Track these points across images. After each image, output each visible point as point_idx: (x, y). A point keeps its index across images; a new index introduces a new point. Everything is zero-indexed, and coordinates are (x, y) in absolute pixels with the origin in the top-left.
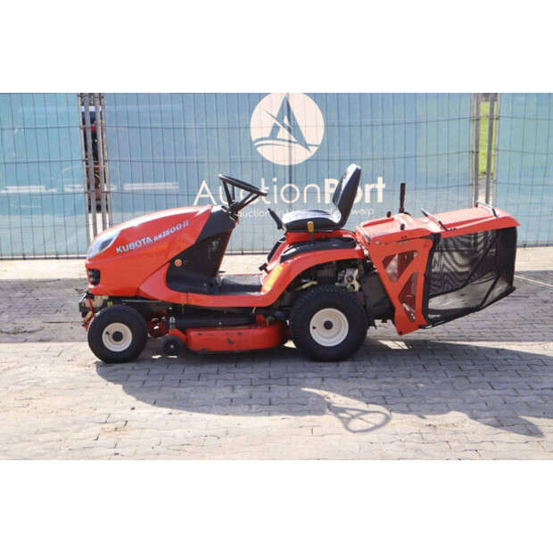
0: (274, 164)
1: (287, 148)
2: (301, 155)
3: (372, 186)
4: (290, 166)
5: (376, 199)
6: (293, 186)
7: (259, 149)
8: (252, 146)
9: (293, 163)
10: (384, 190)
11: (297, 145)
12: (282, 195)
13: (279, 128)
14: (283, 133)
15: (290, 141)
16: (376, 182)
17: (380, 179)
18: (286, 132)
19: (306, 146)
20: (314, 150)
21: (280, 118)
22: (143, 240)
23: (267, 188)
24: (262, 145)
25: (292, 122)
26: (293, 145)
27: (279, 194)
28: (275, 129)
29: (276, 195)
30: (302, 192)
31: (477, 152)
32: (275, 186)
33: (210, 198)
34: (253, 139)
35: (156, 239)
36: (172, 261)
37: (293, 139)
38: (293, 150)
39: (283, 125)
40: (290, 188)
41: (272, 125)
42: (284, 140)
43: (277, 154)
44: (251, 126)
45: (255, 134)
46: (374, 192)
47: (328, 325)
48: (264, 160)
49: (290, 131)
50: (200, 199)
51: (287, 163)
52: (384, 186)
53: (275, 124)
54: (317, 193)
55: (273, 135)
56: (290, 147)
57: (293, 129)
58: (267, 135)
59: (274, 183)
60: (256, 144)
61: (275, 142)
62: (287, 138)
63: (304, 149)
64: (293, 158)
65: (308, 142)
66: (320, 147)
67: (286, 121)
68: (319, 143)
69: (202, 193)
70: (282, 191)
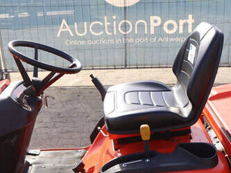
0: (113, 6)
3: (185, 21)
4: (125, 7)
5: (187, 30)
6: (127, 21)
9: (127, 5)
17: (190, 16)
23: (109, 24)
27: (117, 27)
32: (115, 22)
46: (185, 25)
51: (123, 6)
59: (114, 20)
69: (63, 28)
70: (120, 25)
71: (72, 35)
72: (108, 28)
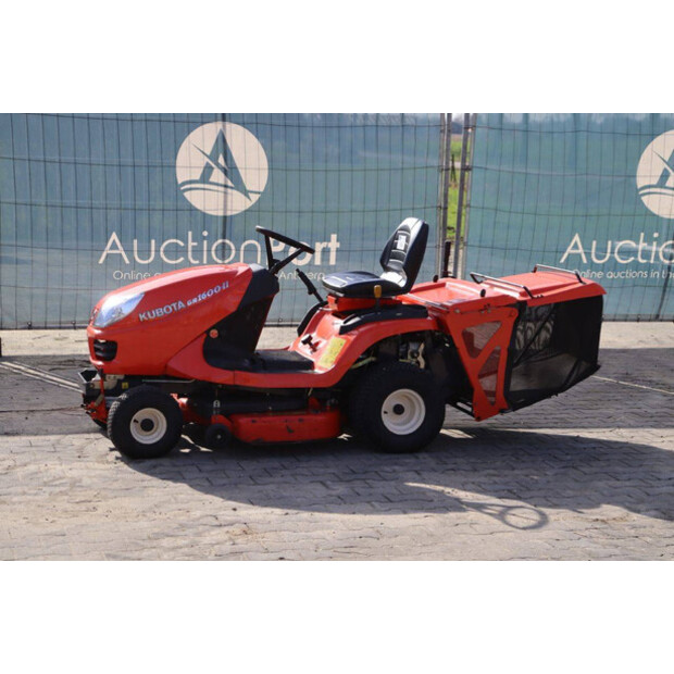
0: (204, 214)
1: (222, 195)
2: (239, 204)
3: (324, 244)
4: (225, 217)
5: (328, 260)
6: (227, 241)
7: (187, 195)
8: (177, 191)
9: (229, 213)
10: (338, 250)
11: (235, 192)
12: (213, 253)
13: (212, 168)
14: (218, 176)
15: (226, 186)
16: (329, 241)
17: (334, 237)
18: (222, 175)
19: (246, 193)
20: (254, 198)
21: (213, 157)
22: (174, 305)
23: (195, 244)
24: (191, 189)
25: (229, 162)
26: (229, 191)
27: (209, 251)
28: (208, 170)
29: (205, 253)
30: (238, 250)
31: (446, 208)
32: (205, 242)
33: (120, 254)
34: (180, 182)
35: (189, 304)
36: (208, 332)
37: (230, 183)
38: (229, 197)
39: (218, 164)
40: (224, 244)
41: (203, 165)
42: (217, 184)
44: (178, 164)
45: (182, 176)
46: (326, 251)
47: (399, 410)
48: (192, 209)
49: (225, 172)
50: (108, 255)
51: (221, 213)
52: (338, 245)
53: (207, 163)
54: (257, 251)
55: (205, 178)
56: (225, 193)
57: (230, 170)
58: (198, 177)
59: (204, 238)
60: (182, 188)
61: (207, 186)
63: (243, 196)
64: (229, 207)
65: (248, 188)
66: (262, 194)
67: (221, 160)
68: (262, 190)
69: (111, 248)
70: (214, 248)
71: (127, 262)
72: (193, 251)
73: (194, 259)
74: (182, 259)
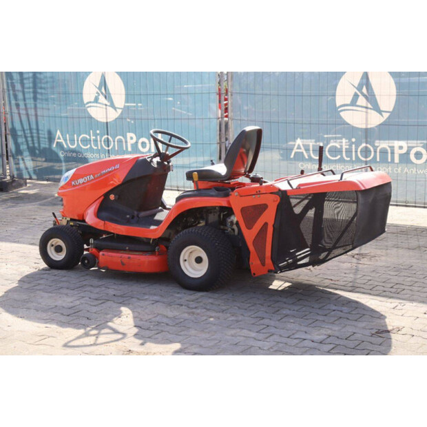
1: (365, 114)
2: (375, 120)
7: (342, 114)
8: (335, 110)
9: (369, 127)
11: (373, 111)
12: (359, 153)
13: (358, 96)
14: (362, 101)
15: (367, 108)
18: (364, 100)
19: (380, 112)
20: (386, 115)
21: (360, 88)
23: (347, 147)
24: (344, 110)
25: (370, 91)
26: (369, 111)
27: (356, 152)
30: (375, 152)
32: (354, 146)
33: (302, 153)
34: (338, 105)
37: (369, 106)
40: (366, 147)
41: (353, 94)
42: (362, 107)
43: (356, 118)
44: (337, 94)
45: (339, 101)
50: (296, 153)
53: (356, 93)
55: (354, 102)
56: (367, 112)
57: (370, 97)
58: (349, 102)
59: (353, 143)
60: (339, 110)
61: (354, 108)
62: (365, 105)
63: (379, 115)
64: (369, 122)
65: (382, 109)
66: (392, 113)
67: (364, 90)
68: (391, 110)
69: (298, 148)
70: (359, 150)
71: (307, 157)
73: (347, 157)
74: (339, 157)
